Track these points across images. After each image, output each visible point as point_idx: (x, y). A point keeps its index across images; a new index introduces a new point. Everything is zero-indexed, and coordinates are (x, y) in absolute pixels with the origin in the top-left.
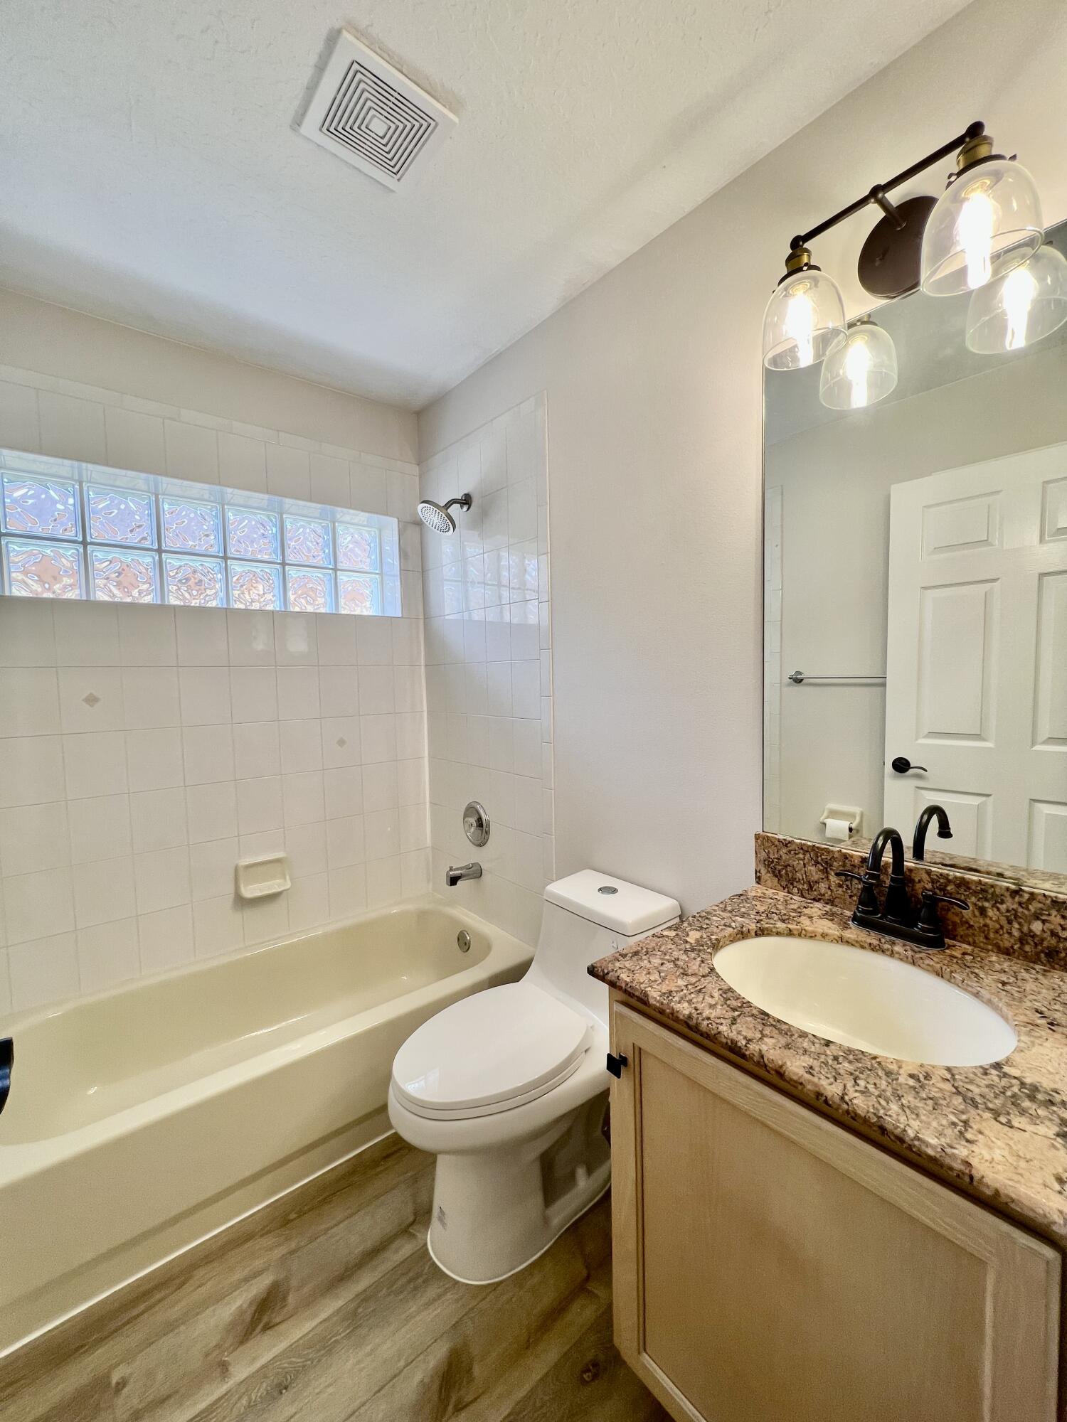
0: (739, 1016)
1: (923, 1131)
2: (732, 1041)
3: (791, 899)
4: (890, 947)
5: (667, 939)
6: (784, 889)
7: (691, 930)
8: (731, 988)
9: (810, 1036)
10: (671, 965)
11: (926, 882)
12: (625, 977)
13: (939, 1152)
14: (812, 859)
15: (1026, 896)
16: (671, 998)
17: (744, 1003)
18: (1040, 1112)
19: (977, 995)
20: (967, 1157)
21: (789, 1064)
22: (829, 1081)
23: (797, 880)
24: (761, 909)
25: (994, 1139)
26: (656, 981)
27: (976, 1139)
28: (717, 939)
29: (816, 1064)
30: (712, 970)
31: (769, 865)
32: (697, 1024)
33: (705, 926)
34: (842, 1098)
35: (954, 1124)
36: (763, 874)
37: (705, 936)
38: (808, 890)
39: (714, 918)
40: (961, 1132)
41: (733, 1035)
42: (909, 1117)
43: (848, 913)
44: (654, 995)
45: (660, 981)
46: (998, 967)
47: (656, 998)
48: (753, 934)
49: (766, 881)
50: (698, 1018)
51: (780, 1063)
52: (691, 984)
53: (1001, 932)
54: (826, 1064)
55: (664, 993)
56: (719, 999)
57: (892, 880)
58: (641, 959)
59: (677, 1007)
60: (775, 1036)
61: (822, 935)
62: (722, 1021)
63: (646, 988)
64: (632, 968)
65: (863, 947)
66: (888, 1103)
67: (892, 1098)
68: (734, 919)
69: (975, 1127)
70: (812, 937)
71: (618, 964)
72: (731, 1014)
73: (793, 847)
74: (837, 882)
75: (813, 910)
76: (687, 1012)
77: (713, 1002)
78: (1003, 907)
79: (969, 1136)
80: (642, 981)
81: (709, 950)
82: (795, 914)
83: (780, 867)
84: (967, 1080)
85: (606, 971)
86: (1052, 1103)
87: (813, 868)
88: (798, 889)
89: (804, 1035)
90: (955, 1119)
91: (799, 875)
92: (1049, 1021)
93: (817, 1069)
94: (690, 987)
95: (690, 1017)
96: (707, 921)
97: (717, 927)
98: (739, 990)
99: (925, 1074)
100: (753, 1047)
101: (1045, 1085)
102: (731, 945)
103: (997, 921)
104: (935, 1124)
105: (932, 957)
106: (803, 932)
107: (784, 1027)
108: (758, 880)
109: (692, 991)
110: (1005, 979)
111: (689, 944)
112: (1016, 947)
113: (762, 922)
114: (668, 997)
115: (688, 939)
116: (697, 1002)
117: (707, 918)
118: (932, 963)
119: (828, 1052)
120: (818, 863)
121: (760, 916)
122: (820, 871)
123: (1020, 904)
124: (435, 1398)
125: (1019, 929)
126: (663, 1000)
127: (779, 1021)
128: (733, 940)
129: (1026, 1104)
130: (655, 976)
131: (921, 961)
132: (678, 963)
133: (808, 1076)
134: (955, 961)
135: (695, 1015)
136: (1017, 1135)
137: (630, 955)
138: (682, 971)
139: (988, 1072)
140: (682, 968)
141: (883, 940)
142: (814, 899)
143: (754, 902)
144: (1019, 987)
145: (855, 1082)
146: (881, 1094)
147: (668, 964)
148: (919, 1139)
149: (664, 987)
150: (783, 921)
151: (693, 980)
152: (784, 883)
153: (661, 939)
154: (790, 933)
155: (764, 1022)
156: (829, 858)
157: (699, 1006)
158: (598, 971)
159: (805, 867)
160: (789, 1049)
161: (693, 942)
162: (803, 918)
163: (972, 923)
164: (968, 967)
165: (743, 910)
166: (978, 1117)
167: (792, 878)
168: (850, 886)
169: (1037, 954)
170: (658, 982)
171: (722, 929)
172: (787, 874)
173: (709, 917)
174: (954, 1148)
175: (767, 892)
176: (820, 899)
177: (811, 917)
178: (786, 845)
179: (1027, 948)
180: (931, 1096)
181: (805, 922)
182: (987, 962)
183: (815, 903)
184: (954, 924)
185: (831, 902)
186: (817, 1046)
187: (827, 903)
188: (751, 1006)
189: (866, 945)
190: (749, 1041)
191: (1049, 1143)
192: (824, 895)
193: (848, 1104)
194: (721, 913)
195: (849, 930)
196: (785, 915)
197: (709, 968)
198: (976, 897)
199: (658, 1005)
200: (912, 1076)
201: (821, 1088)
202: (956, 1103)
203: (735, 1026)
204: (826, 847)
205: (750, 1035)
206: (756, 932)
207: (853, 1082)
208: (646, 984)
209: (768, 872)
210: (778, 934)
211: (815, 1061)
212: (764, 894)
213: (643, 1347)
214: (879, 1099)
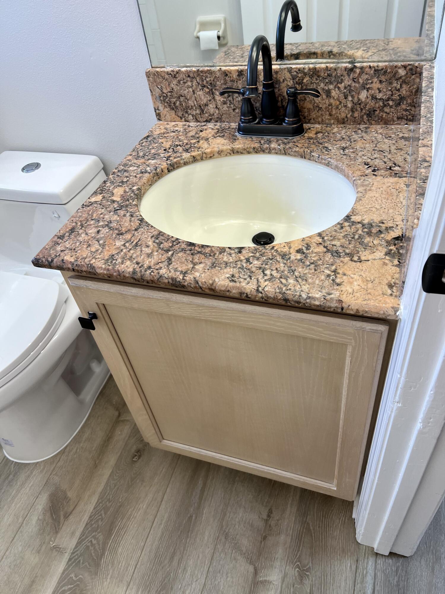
0: (172, 255)
1: (311, 291)
2: (172, 279)
3: (189, 126)
4: (268, 146)
5: (95, 205)
6: (181, 118)
7: (114, 188)
8: (161, 232)
9: (227, 250)
10: (106, 230)
11: (289, 80)
12: (69, 258)
13: (322, 301)
14: (199, 84)
15: (358, 71)
16: (114, 262)
17: (173, 242)
18: (375, 242)
19: (328, 165)
20: (339, 296)
21: (217, 280)
22: (246, 281)
23: (190, 107)
24: (167, 145)
25: (352, 276)
26: (97, 251)
27: (342, 281)
28: (139, 189)
29: (235, 271)
30: (142, 220)
31: (164, 100)
32: (141, 276)
33: (125, 180)
34: (258, 290)
35: (329, 276)
36: (162, 110)
37: (127, 190)
38: (200, 114)
39: (131, 168)
40: (333, 280)
41: (172, 274)
42: (301, 284)
43: (234, 125)
44: (100, 265)
45: (101, 249)
46: (339, 136)
47: (102, 267)
48: (166, 171)
49: (165, 117)
50: (141, 271)
51: (211, 282)
52: (128, 242)
53: (340, 107)
54: (242, 268)
55: (107, 260)
56: (153, 245)
57: (265, 86)
58: (78, 234)
59: (122, 268)
60: (203, 261)
61: (218, 153)
62: (161, 265)
63: (90, 261)
64: (73, 247)
65: (249, 153)
66: (287, 280)
67: (289, 275)
68: (147, 163)
69: (341, 272)
70: (211, 156)
71: (59, 248)
72: (166, 256)
73: (180, 77)
74: (222, 99)
75: (207, 132)
76: (131, 270)
77: (148, 251)
78: (342, 86)
79: (338, 281)
80: (85, 256)
81: (134, 203)
82: (194, 141)
83: (174, 100)
84: (332, 238)
85: (50, 260)
86: (380, 232)
87: (201, 93)
88: (193, 116)
89: (222, 250)
90: (328, 272)
91: (191, 103)
92: (373, 168)
93: (237, 275)
94: (127, 245)
95: (134, 272)
96: (126, 174)
97: (136, 177)
98: (168, 231)
99: (306, 246)
100: (189, 278)
101: (375, 221)
102: (151, 188)
103: (338, 99)
104: (317, 282)
105: (297, 144)
106: (204, 155)
107: (208, 250)
108: (159, 116)
109: (130, 248)
110: (344, 145)
111: (116, 203)
112: (349, 116)
113: (171, 158)
114: (112, 262)
115: (115, 198)
116: (137, 256)
117: (125, 171)
118: (297, 149)
119: (242, 258)
120: (204, 86)
121: (168, 152)
122: (207, 94)
123: (353, 79)
124: (50, 521)
125: (352, 101)
126: (108, 267)
127: (203, 246)
128: (151, 183)
129: (367, 240)
130: (96, 246)
131: (290, 150)
132: (112, 225)
133: (231, 284)
134: (312, 141)
135: (138, 270)
136: (365, 265)
137: (67, 234)
138: (116, 232)
139: (343, 225)
140: (116, 229)
141: (262, 142)
142: (206, 121)
143: (160, 141)
144: (353, 149)
145: (264, 273)
146: (282, 275)
147: (103, 230)
148: (309, 298)
149: (106, 253)
150: (187, 151)
151: (128, 236)
152: (180, 114)
153: (91, 207)
154: (195, 160)
155: (192, 252)
156: (212, 79)
157: (140, 260)
158: (42, 261)
159: (194, 94)
160: (215, 267)
161: (118, 199)
162: (201, 142)
163: (321, 106)
164: (321, 144)
165: (153, 151)
166: (341, 264)
167: (186, 107)
168: (232, 101)
169: (362, 117)
170: (100, 251)
171: (140, 177)
172: (181, 104)
173: (126, 169)
174: (331, 294)
175: (168, 126)
176: (211, 119)
177: (207, 139)
178: (175, 77)
179: (356, 114)
180: (312, 261)
181: (203, 144)
182: (331, 135)
183: (208, 124)
184: (309, 110)
185: (219, 119)
186: (233, 255)
187: (217, 121)
188: (179, 242)
189: (251, 150)
190: (185, 273)
191: (382, 262)
192: (213, 114)
193: (261, 293)
194: (136, 161)
195: (237, 141)
196: (187, 144)
197: (138, 220)
198: (323, 83)
199: (105, 272)
200: (298, 251)
201: (242, 289)
202: (327, 259)
203: (172, 265)
204: (209, 68)
205: (184, 268)
206: (168, 169)
207: (262, 274)
208: (90, 257)
209: (165, 107)
210: (186, 164)
211: (235, 269)
212: (166, 129)
213: (162, 437)
214: (281, 279)
